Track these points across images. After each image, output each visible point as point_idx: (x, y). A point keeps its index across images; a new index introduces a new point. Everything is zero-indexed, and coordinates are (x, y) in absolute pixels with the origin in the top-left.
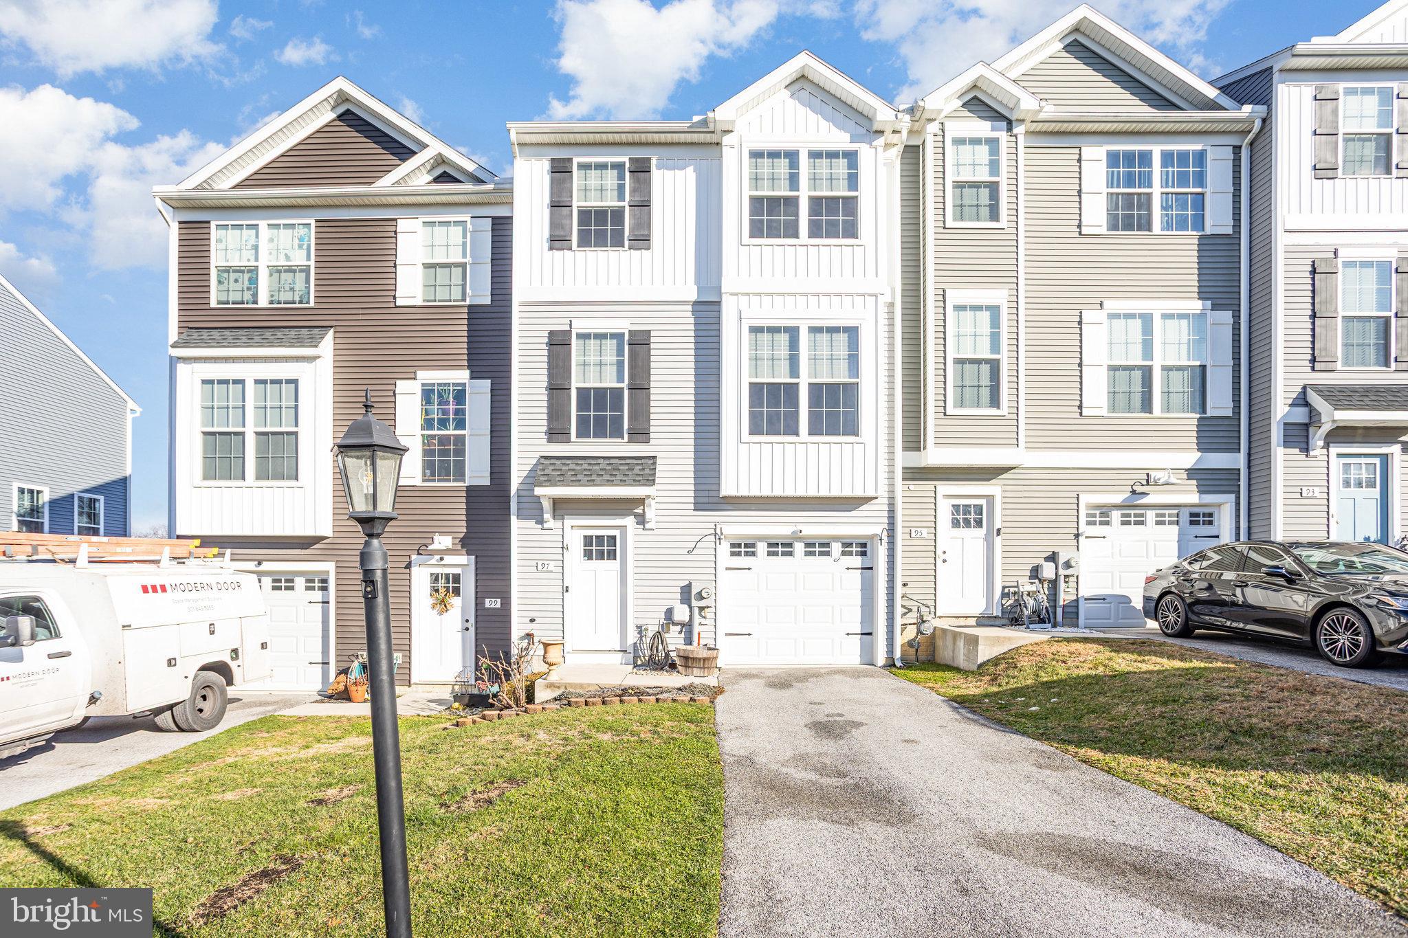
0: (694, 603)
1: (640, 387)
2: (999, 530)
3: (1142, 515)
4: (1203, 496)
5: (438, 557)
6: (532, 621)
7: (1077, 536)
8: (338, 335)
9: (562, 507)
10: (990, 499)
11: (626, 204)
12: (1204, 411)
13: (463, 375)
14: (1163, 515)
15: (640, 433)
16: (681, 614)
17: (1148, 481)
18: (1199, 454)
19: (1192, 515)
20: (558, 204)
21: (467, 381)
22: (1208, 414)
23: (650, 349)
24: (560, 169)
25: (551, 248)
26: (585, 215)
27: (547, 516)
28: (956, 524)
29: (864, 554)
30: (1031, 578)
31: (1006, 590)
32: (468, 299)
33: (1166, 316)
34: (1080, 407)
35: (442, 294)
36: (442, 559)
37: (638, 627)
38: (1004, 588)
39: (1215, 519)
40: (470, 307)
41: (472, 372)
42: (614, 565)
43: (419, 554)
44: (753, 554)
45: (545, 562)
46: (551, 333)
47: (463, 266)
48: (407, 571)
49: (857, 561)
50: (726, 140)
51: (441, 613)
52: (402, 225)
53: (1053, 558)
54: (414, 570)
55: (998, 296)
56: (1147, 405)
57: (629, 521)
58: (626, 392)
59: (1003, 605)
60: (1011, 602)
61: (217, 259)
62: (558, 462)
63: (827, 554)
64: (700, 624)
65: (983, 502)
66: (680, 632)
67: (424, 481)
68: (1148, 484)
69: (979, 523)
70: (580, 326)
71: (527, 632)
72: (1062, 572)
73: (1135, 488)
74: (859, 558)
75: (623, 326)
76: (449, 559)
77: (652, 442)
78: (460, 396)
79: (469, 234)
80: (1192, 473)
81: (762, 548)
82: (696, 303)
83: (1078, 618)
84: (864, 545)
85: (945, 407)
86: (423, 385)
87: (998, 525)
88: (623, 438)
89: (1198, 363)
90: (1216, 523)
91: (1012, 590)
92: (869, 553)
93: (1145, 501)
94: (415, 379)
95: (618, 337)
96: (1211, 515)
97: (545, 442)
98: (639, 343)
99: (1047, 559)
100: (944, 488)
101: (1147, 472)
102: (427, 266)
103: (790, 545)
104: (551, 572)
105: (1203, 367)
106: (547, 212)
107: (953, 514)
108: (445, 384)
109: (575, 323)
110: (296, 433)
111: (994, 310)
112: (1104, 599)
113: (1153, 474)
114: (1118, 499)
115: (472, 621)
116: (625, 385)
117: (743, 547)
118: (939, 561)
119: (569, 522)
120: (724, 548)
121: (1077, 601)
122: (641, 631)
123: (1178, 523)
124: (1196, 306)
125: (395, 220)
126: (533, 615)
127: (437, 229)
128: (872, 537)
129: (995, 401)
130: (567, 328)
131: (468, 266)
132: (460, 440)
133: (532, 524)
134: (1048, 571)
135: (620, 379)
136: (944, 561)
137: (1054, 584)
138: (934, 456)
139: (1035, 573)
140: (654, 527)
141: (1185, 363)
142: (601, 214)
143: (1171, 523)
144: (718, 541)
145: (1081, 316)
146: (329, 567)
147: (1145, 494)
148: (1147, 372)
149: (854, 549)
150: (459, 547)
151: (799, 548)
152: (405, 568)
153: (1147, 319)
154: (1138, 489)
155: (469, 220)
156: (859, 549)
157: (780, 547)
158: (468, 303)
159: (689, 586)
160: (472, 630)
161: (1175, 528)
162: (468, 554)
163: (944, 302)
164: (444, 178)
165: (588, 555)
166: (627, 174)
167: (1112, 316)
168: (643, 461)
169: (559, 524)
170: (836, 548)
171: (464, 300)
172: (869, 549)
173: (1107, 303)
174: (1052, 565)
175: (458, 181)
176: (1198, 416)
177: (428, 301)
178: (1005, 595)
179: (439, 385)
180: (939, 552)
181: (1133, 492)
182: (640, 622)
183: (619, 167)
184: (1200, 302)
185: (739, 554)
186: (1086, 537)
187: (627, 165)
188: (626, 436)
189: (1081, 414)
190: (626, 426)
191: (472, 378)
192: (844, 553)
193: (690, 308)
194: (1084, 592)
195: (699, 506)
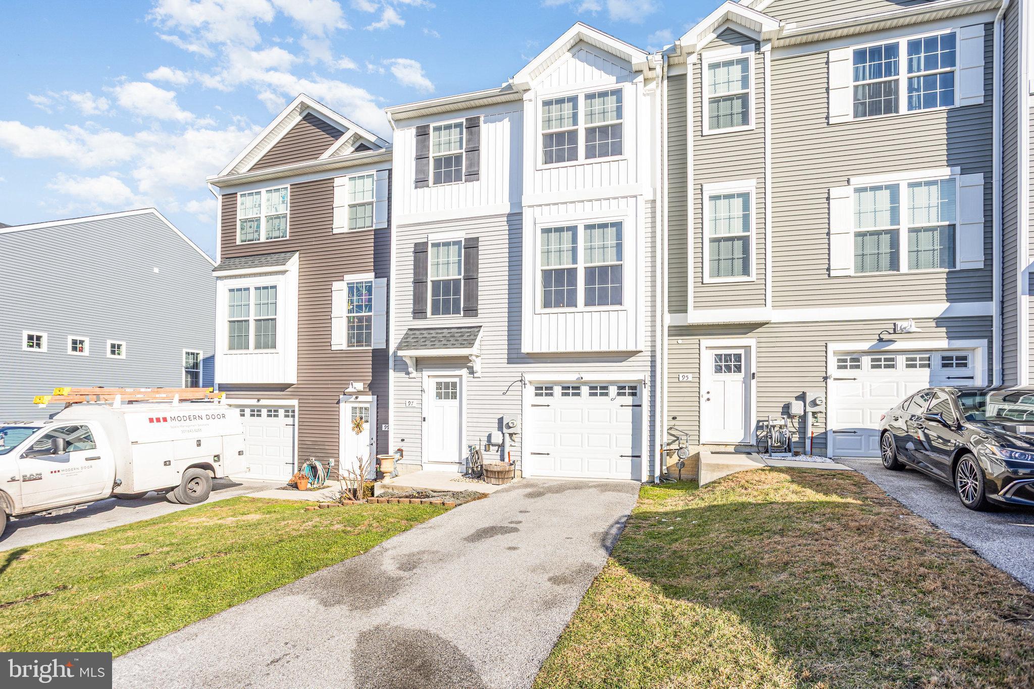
0: (505, 430)
1: (471, 278)
2: (754, 374)
3: (892, 360)
4: (953, 342)
5: (354, 397)
6: (403, 440)
7: (825, 378)
8: (301, 256)
9: (421, 363)
10: (747, 348)
11: (463, 151)
12: (954, 266)
13: (370, 276)
14: (914, 359)
15: (471, 311)
16: (497, 438)
17: (894, 329)
18: (948, 304)
19: (944, 358)
20: (421, 157)
21: (373, 280)
22: (958, 268)
23: (478, 250)
24: (423, 133)
25: (416, 188)
26: (438, 161)
27: (410, 370)
28: (718, 369)
29: (634, 394)
30: (783, 413)
31: (761, 424)
32: (374, 225)
33: (912, 185)
34: (828, 269)
35: (360, 223)
36: (357, 398)
37: (470, 447)
38: (759, 422)
39: (969, 362)
40: (375, 230)
41: (376, 274)
42: (456, 402)
43: (344, 394)
44: (551, 395)
45: (411, 401)
46: (416, 245)
47: (371, 203)
48: (337, 405)
49: (629, 400)
50: (526, 96)
51: (357, 433)
52: (337, 182)
53: (802, 397)
54: (342, 405)
55: (748, 185)
56: (894, 264)
57: (464, 372)
58: (462, 281)
59: (757, 436)
60: (764, 433)
61: (240, 215)
62: (417, 332)
63: (606, 394)
64: (511, 446)
65: (742, 352)
66: (497, 451)
67: (349, 346)
68: (895, 333)
69: (738, 369)
70: (434, 238)
71: (399, 448)
72: (809, 409)
73: (882, 336)
74: (631, 398)
75: (461, 235)
76: (361, 398)
77: (479, 316)
78: (369, 289)
79: (375, 183)
80: (940, 321)
81: (557, 390)
82: (509, 215)
83: (826, 448)
84: (634, 388)
85: (702, 277)
86: (348, 284)
87: (753, 370)
88: (460, 314)
89: (947, 223)
90: (970, 365)
91: (765, 423)
92: (638, 394)
93: (892, 347)
94: (343, 280)
95: (457, 243)
96: (965, 358)
97: (411, 319)
98: (471, 247)
99: (797, 398)
100: (706, 342)
101: (894, 322)
102: (351, 206)
103: (578, 388)
104: (414, 407)
105: (953, 227)
106: (414, 163)
107: (716, 362)
108: (360, 283)
109: (431, 237)
110: (275, 319)
111: (745, 197)
112: (855, 432)
113: (899, 323)
114: (865, 346)
115: (375, 439)
116: (461, 277)
117: (545, 390)
118: (703, 400)
119: (426, 373)
120: (530, 390)
121: (826, 433)
122: (471, 449)
123: (929, 366)
124: (945, 172)
125: (333, 179)
126: (403, 436)
127: (358, 181)
128: (640, 381)
129: (746, 271)
130: (425, 240)
131: (374, 204)
132: (369, 319)
133: (403, 374)
134: (797, 408)
135: (460, 274)
136: (708, 399)
137: (803, 418)
138: (695, 316)
139: (786, 410)
140: (480, 376)
141: (935, 223)
142: (448, 160)
143: (922, 366)
144: (523, 385)
145: (829, 193)
146: (295, 402)
147: (892, 341)
148: (894, 235)
149: (627, 391)
150: (367, 390)
151: (585, 390)
152: (337, 403)
153: (894, 190)
154: (885, 337)
155: (375, 173)
156: (631, 391)
157: (571, 389)
158: (374, 228)
159: (502, 418)
160: (375, 445)
161: (927, 371)
162: (373, 395)
163: (702, 194)
164: (362, 148)
165: (439, 396)
166: (464, 130)
167: (859, 190)
168: (472, 330)
169: (419, 375)
170: (613, 390)
171: (372, 226)
172: (638, 391)
173: (853, 180)
174: (801, 403)
175: (369, 149)
176: (947, 270)
177: (352, 229)
178: (759, 428)
179: (357, 283)
180: (703, 392)
181: (880, 340)
182: (471, 443)
183: (459, 125)
184: (949, 169)
185: (541, 395)
186: (835, 379)
187: (464, 124)
188: (462, 312)
189: (829, 275)
190: (462, 306)
191: (376, 277)
192: (619, 394)
193: (505, 219)
194: (833, 425)
195: (510, 361)
